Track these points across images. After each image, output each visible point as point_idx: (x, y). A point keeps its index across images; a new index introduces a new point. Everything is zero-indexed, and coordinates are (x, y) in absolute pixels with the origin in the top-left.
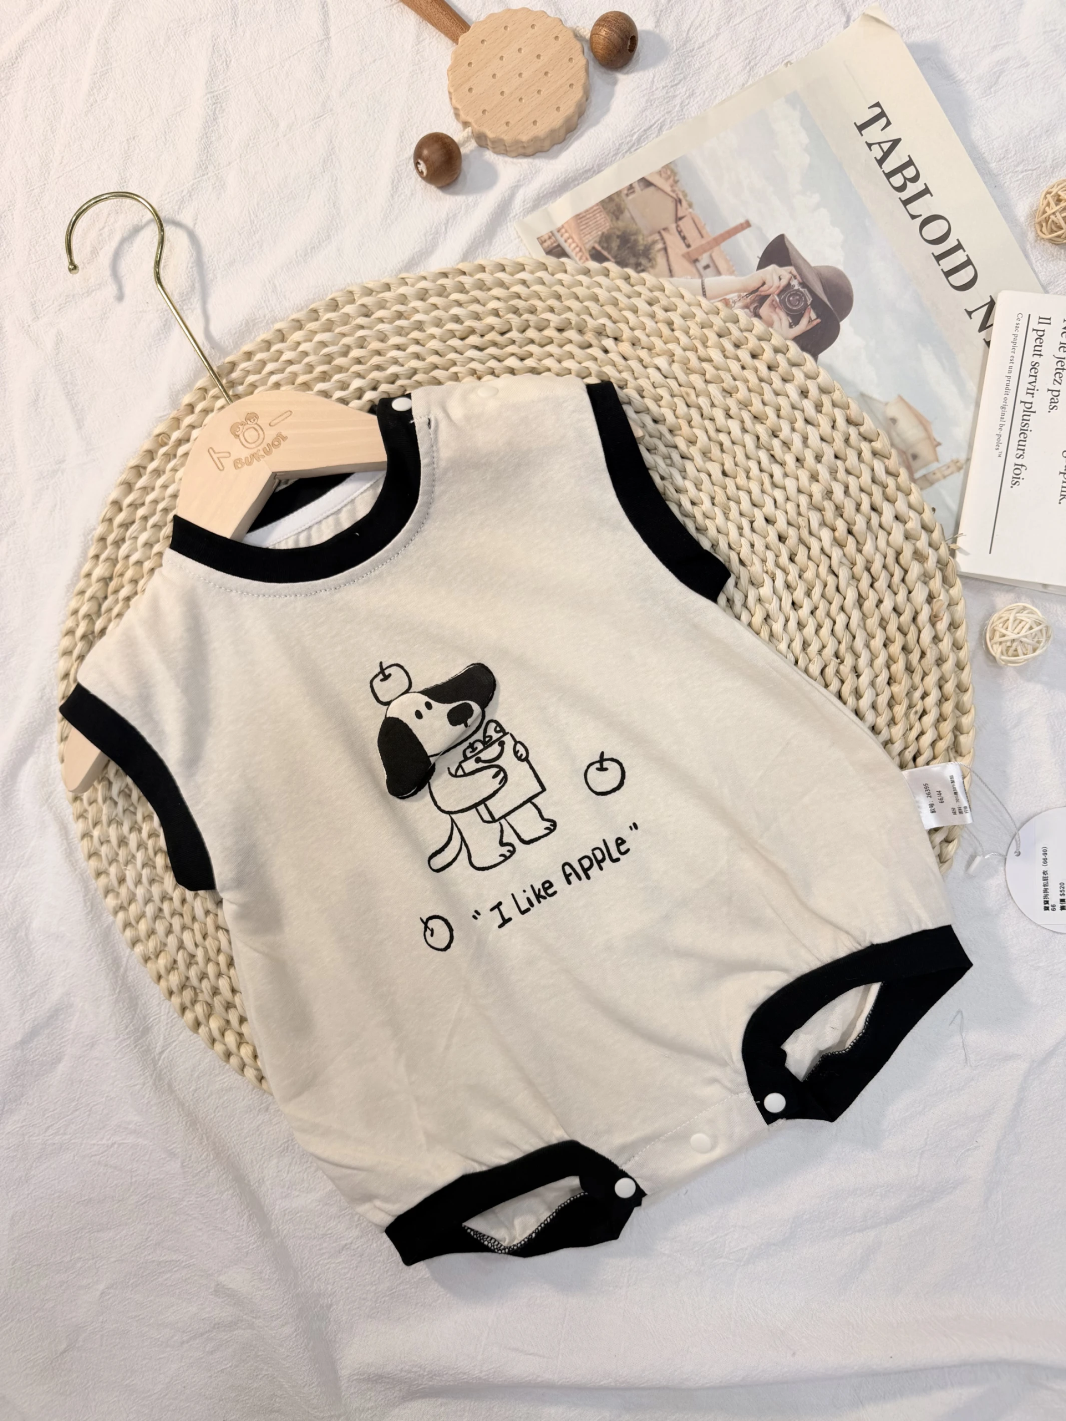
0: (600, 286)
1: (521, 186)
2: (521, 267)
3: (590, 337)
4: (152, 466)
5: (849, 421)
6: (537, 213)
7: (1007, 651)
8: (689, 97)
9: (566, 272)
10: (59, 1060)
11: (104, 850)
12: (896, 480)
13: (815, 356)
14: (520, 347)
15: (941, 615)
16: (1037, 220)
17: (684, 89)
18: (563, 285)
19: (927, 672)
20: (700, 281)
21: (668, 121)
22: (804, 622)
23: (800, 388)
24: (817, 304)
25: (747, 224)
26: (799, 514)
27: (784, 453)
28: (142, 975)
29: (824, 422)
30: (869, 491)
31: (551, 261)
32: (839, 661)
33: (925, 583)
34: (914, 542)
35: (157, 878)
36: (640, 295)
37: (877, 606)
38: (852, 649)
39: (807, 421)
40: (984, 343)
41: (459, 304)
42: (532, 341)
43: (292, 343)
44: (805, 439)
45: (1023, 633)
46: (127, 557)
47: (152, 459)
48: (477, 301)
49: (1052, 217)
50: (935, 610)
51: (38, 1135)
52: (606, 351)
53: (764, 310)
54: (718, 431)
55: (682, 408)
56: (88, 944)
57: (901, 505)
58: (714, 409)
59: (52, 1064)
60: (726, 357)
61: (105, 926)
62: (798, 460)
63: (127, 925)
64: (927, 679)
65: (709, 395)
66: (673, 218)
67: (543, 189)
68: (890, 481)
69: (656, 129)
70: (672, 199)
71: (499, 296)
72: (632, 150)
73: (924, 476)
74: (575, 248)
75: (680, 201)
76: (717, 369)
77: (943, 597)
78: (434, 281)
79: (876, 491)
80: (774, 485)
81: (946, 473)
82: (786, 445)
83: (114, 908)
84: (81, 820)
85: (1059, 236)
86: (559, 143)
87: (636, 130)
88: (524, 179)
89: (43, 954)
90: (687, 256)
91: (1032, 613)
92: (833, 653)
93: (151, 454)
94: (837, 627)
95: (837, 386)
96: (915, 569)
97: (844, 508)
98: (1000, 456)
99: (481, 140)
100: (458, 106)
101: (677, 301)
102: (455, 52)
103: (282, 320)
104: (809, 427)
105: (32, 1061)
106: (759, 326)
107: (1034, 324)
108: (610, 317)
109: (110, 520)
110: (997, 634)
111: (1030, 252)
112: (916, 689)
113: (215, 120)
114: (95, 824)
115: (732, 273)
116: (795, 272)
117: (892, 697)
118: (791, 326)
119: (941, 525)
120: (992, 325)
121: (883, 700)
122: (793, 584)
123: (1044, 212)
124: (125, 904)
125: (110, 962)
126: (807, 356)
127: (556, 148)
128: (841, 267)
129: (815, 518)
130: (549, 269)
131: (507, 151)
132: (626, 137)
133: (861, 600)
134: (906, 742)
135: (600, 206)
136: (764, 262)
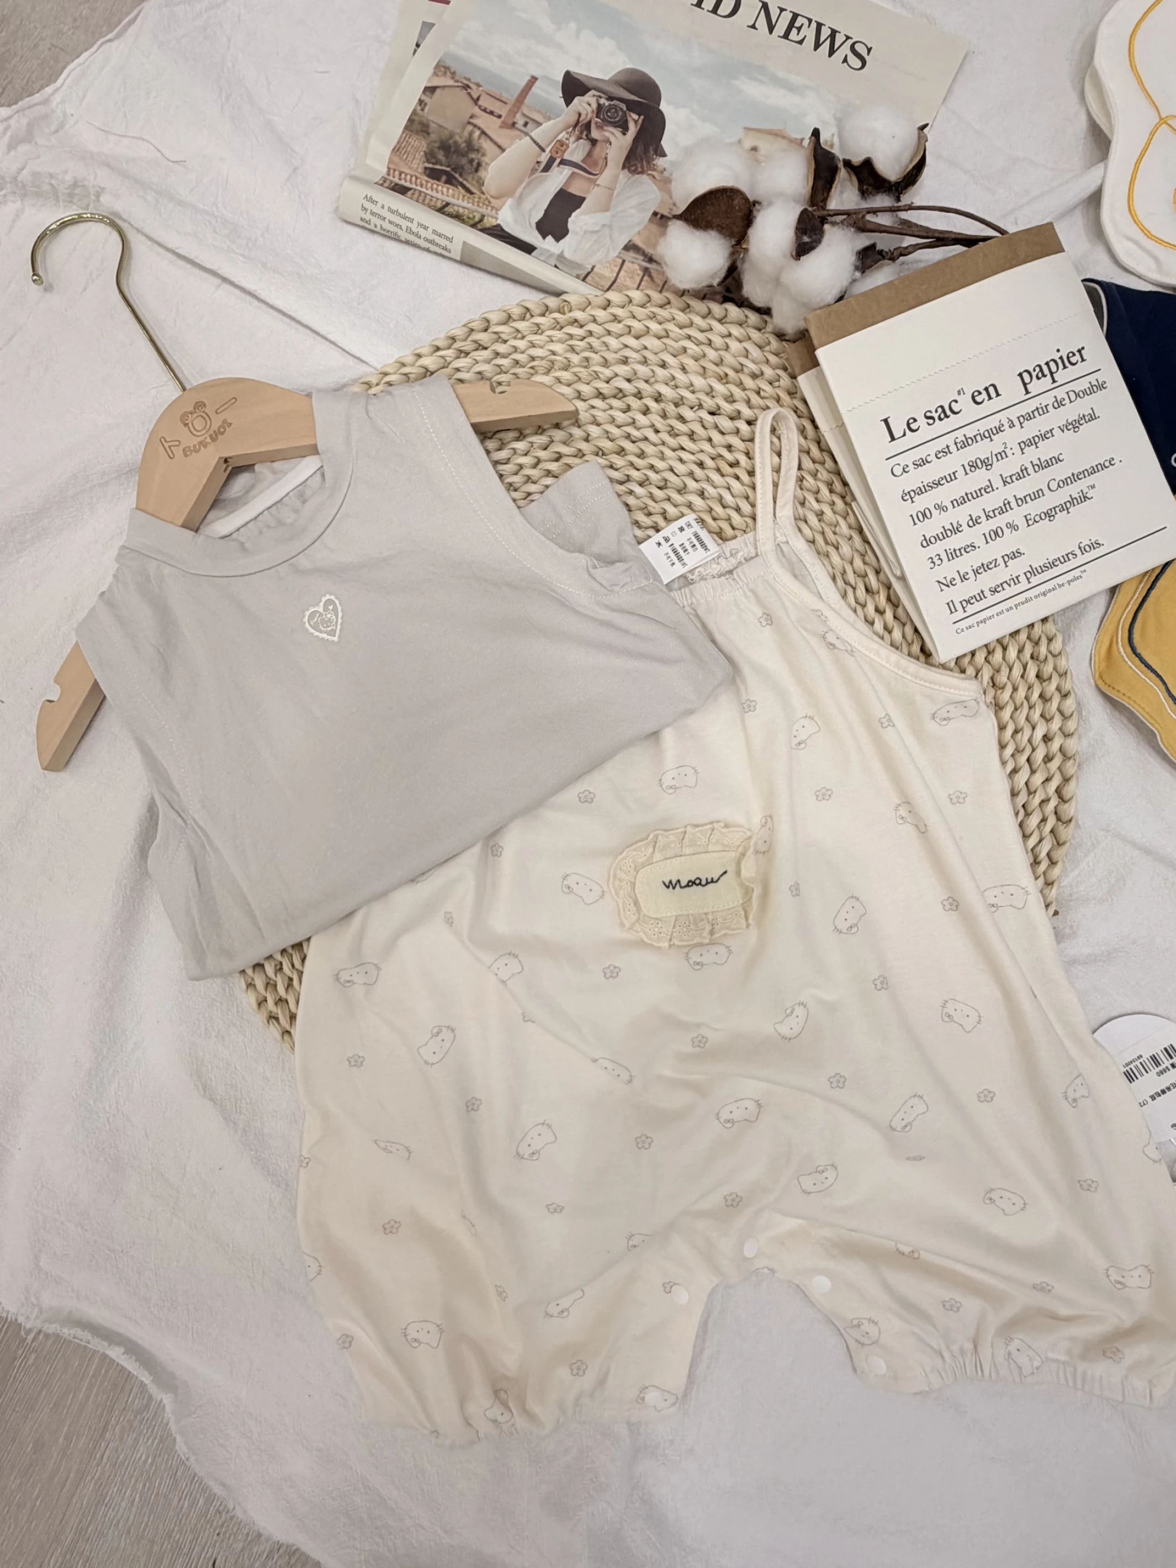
20: (528, 138)
24: (632, 106)
25: (534, 79)
53: (595, 134)
66: (471, 103)
70: (459, 89)
90: (503, 125)
115: (549, 119)
116: (597, 93)
118: (624, 134)
128: (630, 66)
135: (407, 132)
136: (568, 100)
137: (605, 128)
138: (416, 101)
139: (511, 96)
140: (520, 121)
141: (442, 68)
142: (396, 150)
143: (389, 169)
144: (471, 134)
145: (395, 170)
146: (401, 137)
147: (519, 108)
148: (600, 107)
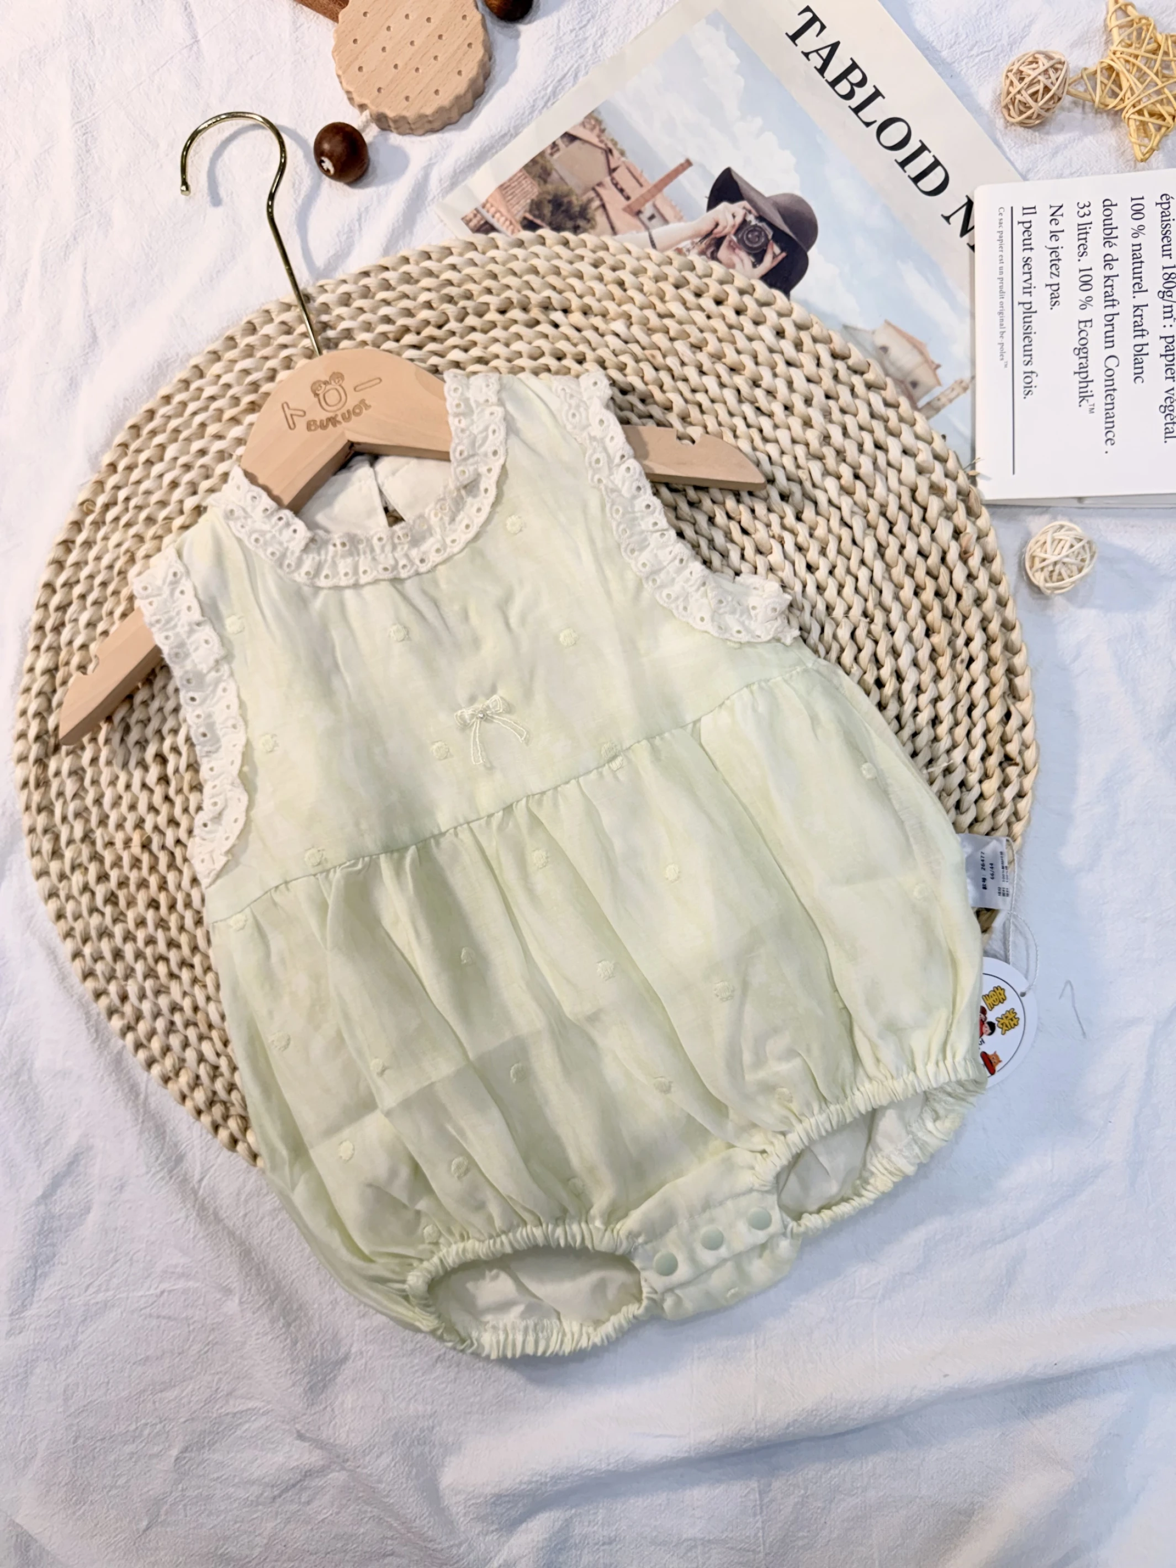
0: (537, 255)
1: (434, 164)
2: (447, 252)
3: (535, 313)
4: (80, 539)
5: (835, 356)
6: (457, 191)
7: (1051, 577)
8: (601, 37)
9: (497, 247)
10: (88, 1210)
11: (99, 968)
12: (897, 412)
13: (787, 292)
14: (462, 337)
15: (971, 549)
16: (1003, 104)
17: (594, 29)
18: (496, 263)
19: (966, 614)
20: (646, 234)
21: (583, 66)
22: (823, 583)
23: (774, 328)
24: (779, 237)
25: (688, 163)
26: (798, 467)
27: (769, 403)
28: (165, 1098)
29: (807, 360)
30: (869, 427)
31: (479, 239)
32: (868, 620)
33: (949, 518)
34: (928, 475)
35: (163, 989)
36: (582, 258)
37: (901, 552)
38: (880, 605)
39: (789, 364)
40: (968, 248)
41: (387, 302)
42: (473, 329)
43: (212, 378)
44: (790, 384)
45: (1064, 553)
46: (70, 643)
47: (80, 531)
48: (406, 296)
49: (1018, 97)
50: (964, 544)
51: (79, 1296)
52: (556, 326)
53: (723, 253)
54: (694, 391)
55: (649, 373)
56: (99, 1076)
57: (907, 438)
58: (686, 368)
59: (81, 1215)
60: (688, 309)
61: (115, 1052)
62: (786, 408)
63: (138, 1046)
64: (968, 623)
65: (676, 354)
66: (604, 169)
67: (459, 163)
68: (891, 413)
69: (572, 78)
70: (600, 151)
71: (429, 286)
72: (549, 104)
73: (929, 404)
74: (504, 223)
75: (610, 151)
76: (680, 323)
77: (970, 531)
78: (356, 282)
79: (877, 426)
80: (765, 440)
81: (953, 395)
82: (770, 393)
83: (121, 1030)
84: (69, 940)
85: (1029, 118)
86: (469, 111)
87: (549, 82)
88: (436, 156)
89: (51, 1097)
90: (628, 209)
91: (1070, 529)
92: (860, 612)
93: (77, 525)
94: (860, 584)
95: (815, 319)
96: (934, 505)
97: (845, 452)
98: (1006, 366)
99: (382, 121)
100: (351, 89)
101: (625, 258)
102: (336, 31)
103: (198, 354)
104: (793, 370)
105: (60, 1216)
106: (718, 270)
107: (1018, 216)
108: (554, 288)
109: (45, 606)
110: (1037, 560)
111: (1001, 141)
112: (957, 637)
113: (88, 151)
114: (85, 940)
115: (680, 219)
116: (748, 206)
117: (934, 650)
118: (754, 266)
119: (955, 452)
120: (973, 228)
121: (924, 655)
122: (805, 545)
123: (1009, 93)
124: (133, 1023)
125: (127, 1090)
126: (778, 294)
127: (466, 117)
128: (798, 193)
129: (816, 468)
130: (480, 248)
131: (411, 129)
132: (540, 92)
133: (881, 549)
134: (957, 696)
135: (524, 172)
136: (714, 200)
137: (737, 251)
138: (550, 142)
139: (651, 178)
140: (648, 210)
141: (594, 121)
142: (503, 188)
143: (487, 201)
144: (590, 201)
145: (492, 206)
146: (515, 175)
147: (653, 196)
148: (744, 222)
